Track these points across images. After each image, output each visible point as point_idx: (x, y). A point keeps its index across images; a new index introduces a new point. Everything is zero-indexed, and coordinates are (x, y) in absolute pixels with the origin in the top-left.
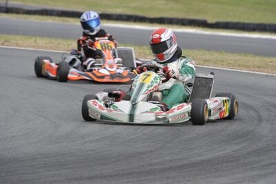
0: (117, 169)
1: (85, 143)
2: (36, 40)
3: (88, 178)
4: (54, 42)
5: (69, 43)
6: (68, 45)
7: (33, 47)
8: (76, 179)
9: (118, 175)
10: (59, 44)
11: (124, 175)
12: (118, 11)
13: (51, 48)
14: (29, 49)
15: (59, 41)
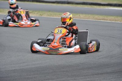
0: (113, 70)
1: (100, 59)
2: (80, 15)
3: (101, 74)
4: (87, 16)
5: (94, 16)
6: (93, 17)
7: (78, 18)
8: (96, 74)
9: (114, 72)
10: (90, 17)
11: (116, 72)
12: (115, 2)
13: (86, 18)
14: (77, 19)
15: (90, 15)
